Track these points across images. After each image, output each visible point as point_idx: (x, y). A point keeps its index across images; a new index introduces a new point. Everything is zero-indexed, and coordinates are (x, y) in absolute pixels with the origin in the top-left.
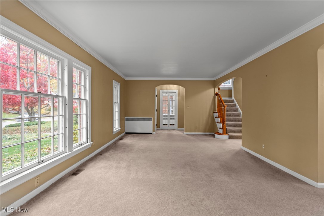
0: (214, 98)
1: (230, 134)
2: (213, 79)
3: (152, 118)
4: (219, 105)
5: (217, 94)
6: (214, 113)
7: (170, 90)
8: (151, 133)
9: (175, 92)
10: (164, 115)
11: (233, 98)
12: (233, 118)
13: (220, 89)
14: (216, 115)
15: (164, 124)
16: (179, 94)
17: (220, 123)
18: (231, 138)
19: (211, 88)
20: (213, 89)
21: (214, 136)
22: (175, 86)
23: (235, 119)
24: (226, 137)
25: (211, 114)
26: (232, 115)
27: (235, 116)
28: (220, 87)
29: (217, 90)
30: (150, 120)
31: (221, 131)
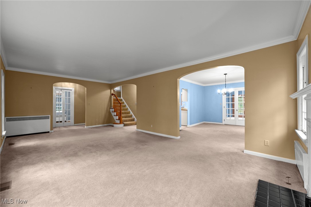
0: (110, 98)
1: (125, 123)
2: (110, 83)
3: (50, 116)
4: (114, 103)
5: (112, 94)
6: (110, 108)
7: (65, 87)
8: (49, 132)
9: (71, 90)
10: (58, 113)
11: (122, 98)
12: (124, 112)
13: (115, 91)
14: (112, 110)
15: (57, 122)
16: (75, 92)
17: (117, 115)
18: (125, 125)
19: (108, 90)
20: (110, 90)
21: (113, 126)
22: (71, 84)
23: (126, 112)
24: (122, 125)
25: (108, 109)
26: (123, 110)
27: (125, 110)
28: (115, 89)
29: (112, 92)
30: (48, 118)
31: (118, 122)
